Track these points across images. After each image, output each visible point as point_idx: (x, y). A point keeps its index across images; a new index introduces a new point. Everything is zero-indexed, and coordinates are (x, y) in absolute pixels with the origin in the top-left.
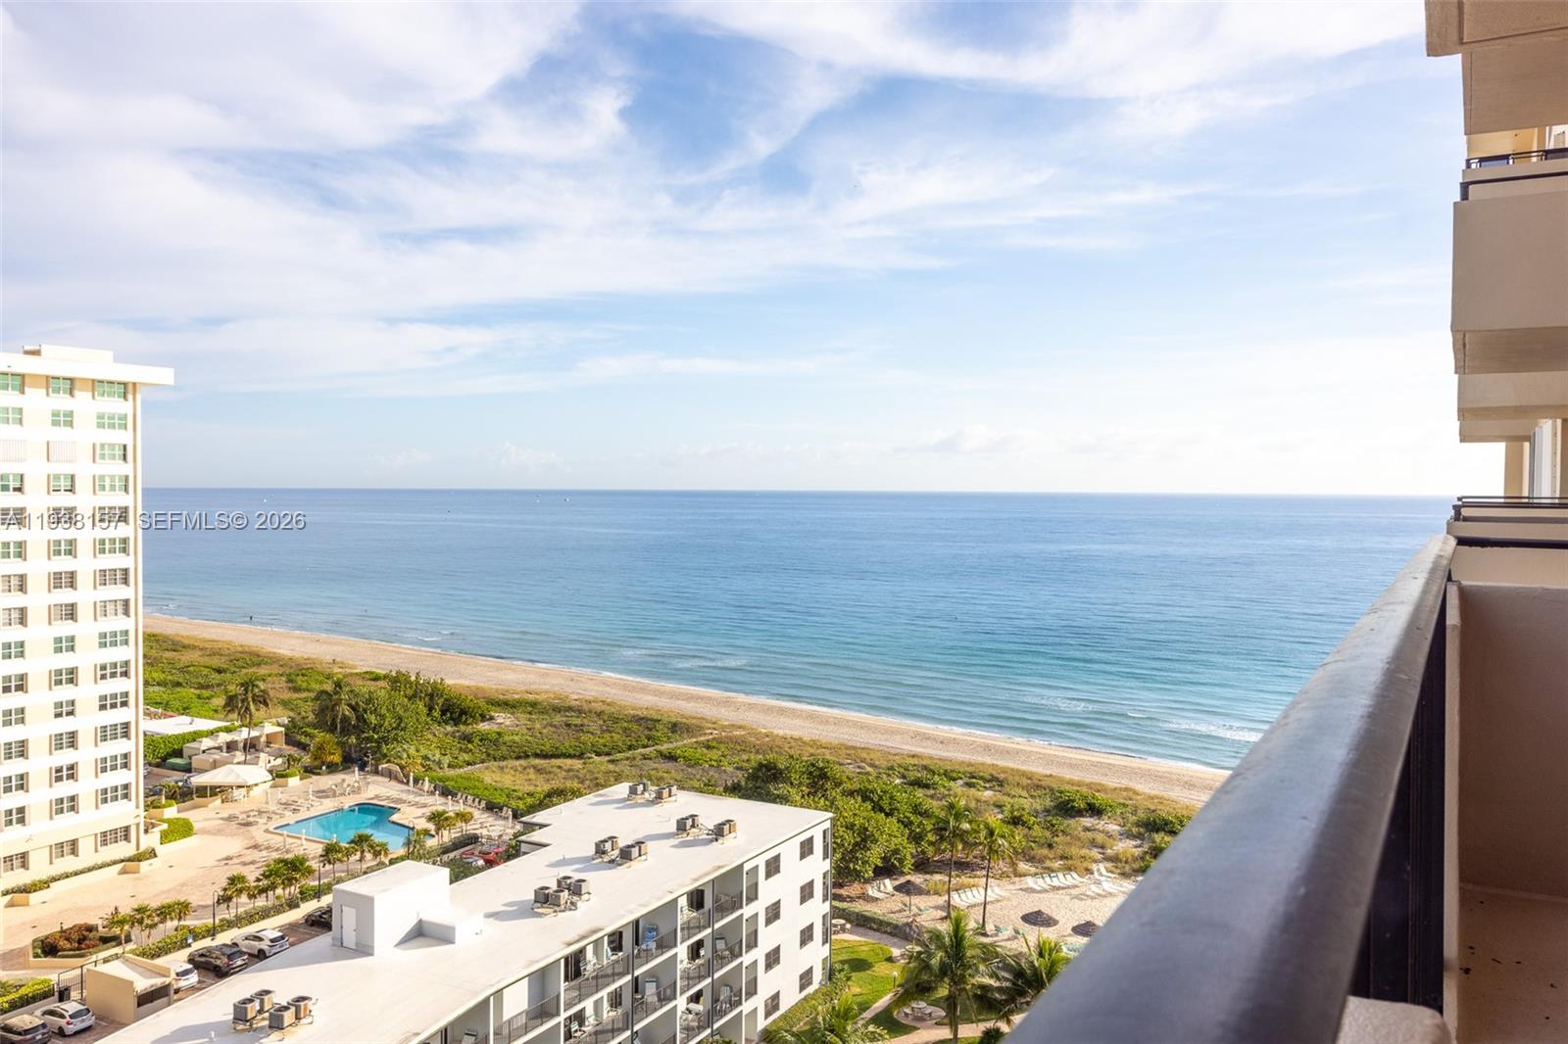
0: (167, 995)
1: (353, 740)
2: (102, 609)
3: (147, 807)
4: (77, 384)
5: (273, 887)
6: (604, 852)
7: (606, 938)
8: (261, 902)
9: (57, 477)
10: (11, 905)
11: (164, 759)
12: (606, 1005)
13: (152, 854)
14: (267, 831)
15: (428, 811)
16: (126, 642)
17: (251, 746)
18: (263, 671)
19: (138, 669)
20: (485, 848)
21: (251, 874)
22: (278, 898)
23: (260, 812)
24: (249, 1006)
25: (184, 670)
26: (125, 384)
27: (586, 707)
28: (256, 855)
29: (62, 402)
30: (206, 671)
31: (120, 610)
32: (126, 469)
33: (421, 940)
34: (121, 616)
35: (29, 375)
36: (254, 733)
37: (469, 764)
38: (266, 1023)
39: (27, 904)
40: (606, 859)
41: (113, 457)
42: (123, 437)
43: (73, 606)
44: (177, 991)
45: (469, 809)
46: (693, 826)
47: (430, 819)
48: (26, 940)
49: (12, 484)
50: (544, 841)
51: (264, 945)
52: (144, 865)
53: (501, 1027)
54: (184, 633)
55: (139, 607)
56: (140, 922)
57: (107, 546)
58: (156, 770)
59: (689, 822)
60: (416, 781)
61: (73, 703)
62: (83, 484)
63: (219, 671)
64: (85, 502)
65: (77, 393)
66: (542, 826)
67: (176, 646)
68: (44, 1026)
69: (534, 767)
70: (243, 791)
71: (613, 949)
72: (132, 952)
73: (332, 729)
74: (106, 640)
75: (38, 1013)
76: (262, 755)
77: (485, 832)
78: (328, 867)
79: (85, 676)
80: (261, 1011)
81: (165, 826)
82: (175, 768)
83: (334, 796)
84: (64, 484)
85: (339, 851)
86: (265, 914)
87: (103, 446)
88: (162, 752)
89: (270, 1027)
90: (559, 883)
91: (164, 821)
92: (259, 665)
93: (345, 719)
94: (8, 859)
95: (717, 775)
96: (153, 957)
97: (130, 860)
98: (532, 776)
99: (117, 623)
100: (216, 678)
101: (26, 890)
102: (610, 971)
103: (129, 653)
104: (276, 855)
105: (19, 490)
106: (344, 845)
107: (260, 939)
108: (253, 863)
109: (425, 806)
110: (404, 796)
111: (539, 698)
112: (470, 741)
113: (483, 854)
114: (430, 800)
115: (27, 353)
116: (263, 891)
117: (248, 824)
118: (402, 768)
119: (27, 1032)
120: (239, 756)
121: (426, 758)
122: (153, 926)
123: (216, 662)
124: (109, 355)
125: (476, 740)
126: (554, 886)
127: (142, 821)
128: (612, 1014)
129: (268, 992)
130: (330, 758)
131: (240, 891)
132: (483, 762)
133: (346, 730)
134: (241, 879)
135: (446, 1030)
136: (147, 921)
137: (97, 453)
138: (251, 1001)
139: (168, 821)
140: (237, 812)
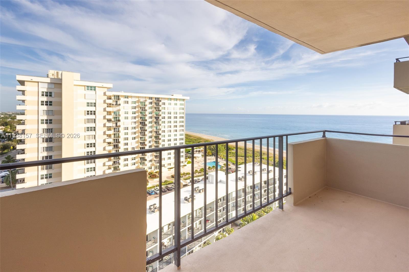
0: (187, 186)
1: (213, 152)
2: (180, 131)
3: (185, 159)
4: (178, 99)
5: (201, 172)
6: (250, 173)
7: (249, 187)
8: (199, 174)
9: (175, 112)
10: (169, 170)
11: (188, 152)
12: (249, 198)
13: (186, 165)
14: (201, 164)
15: (224, 163)
16: (183, 135)
17: (199, 151)
18: (201, 140)
19: (184, 139)
20: (232, 170)
21: (198, 170)
22: (202, 174)
23: (200, 161)
24: (196, 189)
25: (191, 140)
26: (183, 99)
27: (249, 149)
28: (199, 167)
29: (176, 102)
30: (194, 140)
31: (182, 131)
32: (183, 111)
33: (221, 183)
34: (182, 132)
35: (172, 98)
36: (200, 149)
37: (230, 157)
38: (198, 191)
39: (170, 170)
40: (250, 174)
41: (182, 109)
42: (183, 107)
43: (176, 130)
44: (188, 185)
45: (230, 164)
46: (265, 170)
47: (224, 165)
48: (170, 175)
49: (170, 113)
50: (240, 170)
51: (200, 180)
52: (185, 167)
53: (232, 198)
54: (191, 134)
55: (185, 130)
56: (184, 175)
57: (181, 122)
58: (187, 154)
59: (264, 170)
60: (222, 159)
61: (176, 143)
62: (178, 113)
63: (196, 140)
64: (178, 116)
65: (177, 101)
66: (240, 168)
67: (190, 136)
68: (172, 187)
69: (240, 158)
70: (198, 158)
71: (251, 189)
72: (183, 179)
73: (210, 150)
74: (181, 135)
75: (171, 185)
76: (201, 153)
77: (232, 168)
78: (209, 170)
79: (178, 140)
80: (198, 190)
81: (188, 162)
82: (189, 153)
83: (210, 159)
84: (176, 113)
85: (210, 168)
86: (200, 176)
87: (180, 108)
88: (188, 151)
89: (199, 192)
90: (242, 177)
91: (187, 161)
92: (201, 139)
93: (212, 148)
94: (168, 164)
95: (271, 162)
96: (185, 180)
97: (183, 166)
98: (240, 160)
99: (182, 133)
100: (195, 141)
101: (170, 168)
102: (250, 192)
103: (183, 137)
104: (202, 168)
105: (170, 114)
106: (211, 167)
107: (199, 180)
108: (199, 168)
109: (223, 163)
110: (220, 161)
111: (242, 147)
112: (231, 153)
113: (232, 171)
114: (224, 162)
115: (172, 95)
116: (200, 172)
117: (198, 163)
118: (220, 156)
119: (170, 188)
120: (198, 153)
121: (224, 155)
122: (185, 176)
123: (195, 139)
124: (182, 95)
125: (232, 153)
126: (241, 177)
127: (185, 160)
128: (250, 199)
129: (199, 187)
130: (210, 154)
131: (197, 172)
132: (232, 157)
133: (212, 150)
134: (197, 170)
135: (224, 197)
136: (185, 175)
137: (180, 109)
138: (196, 188)
139: (188, 161)
140: (197, 161)
